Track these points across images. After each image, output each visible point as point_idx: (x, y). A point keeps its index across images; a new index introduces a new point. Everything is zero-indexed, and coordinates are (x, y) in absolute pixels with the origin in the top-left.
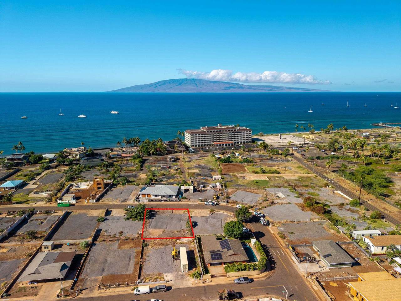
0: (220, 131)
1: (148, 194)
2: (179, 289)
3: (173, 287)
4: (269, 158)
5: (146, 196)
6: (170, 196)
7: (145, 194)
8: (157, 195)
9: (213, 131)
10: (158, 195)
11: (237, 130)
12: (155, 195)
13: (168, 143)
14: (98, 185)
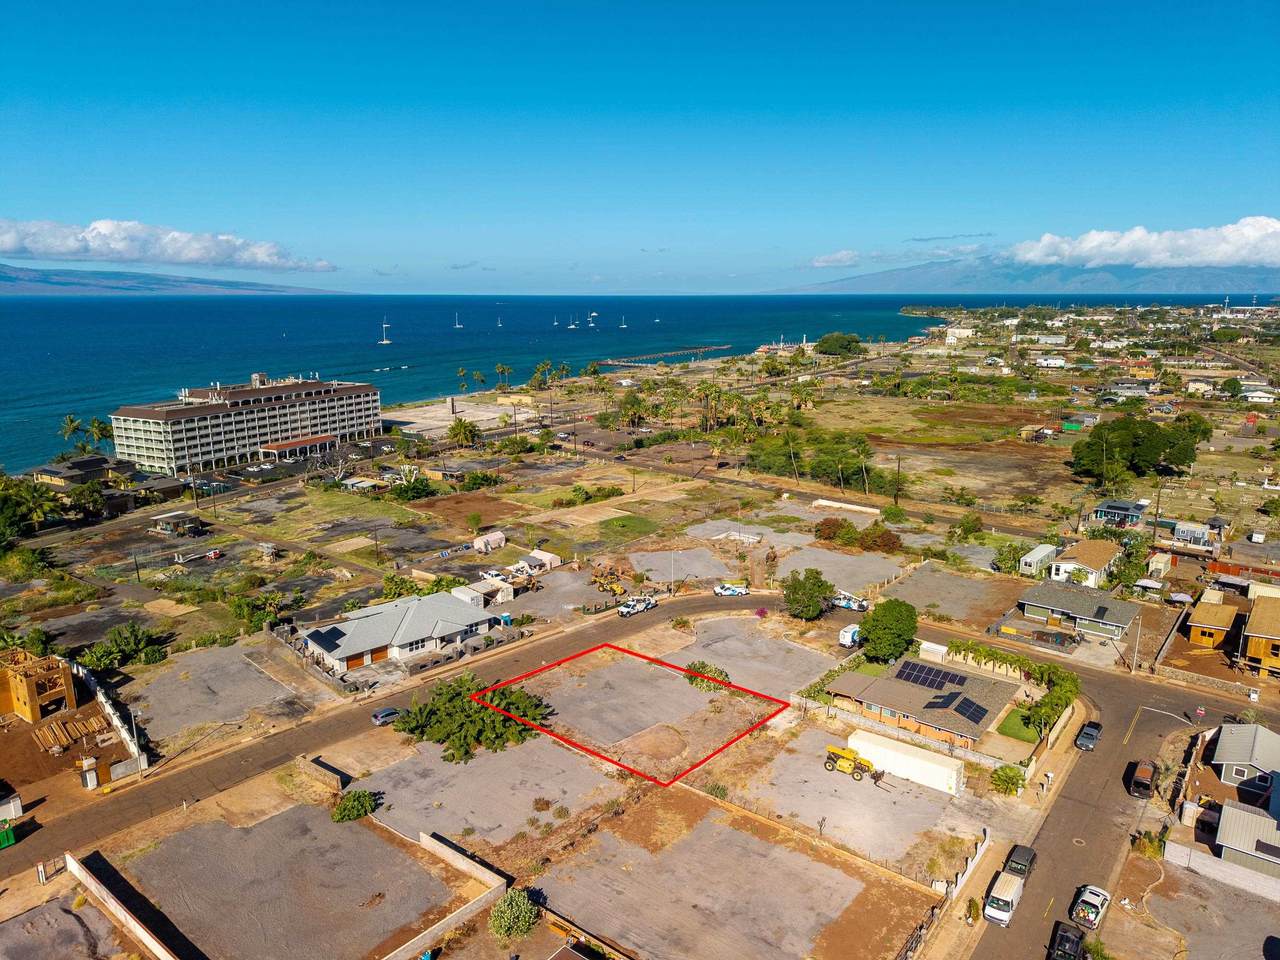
0: (276, 398)
1: (374, 652)
2: (1037, 837)
3: (1025, 841)
4: (516, 464)
5: (367, 659)
6: (470, 631)
7: (360, 656)
8: (417, 642)
9: (254, 402)
10: (423, 641)
11: (335, 391)
12: (411, 644)
13: (69, 468)
14: (39, 694)
